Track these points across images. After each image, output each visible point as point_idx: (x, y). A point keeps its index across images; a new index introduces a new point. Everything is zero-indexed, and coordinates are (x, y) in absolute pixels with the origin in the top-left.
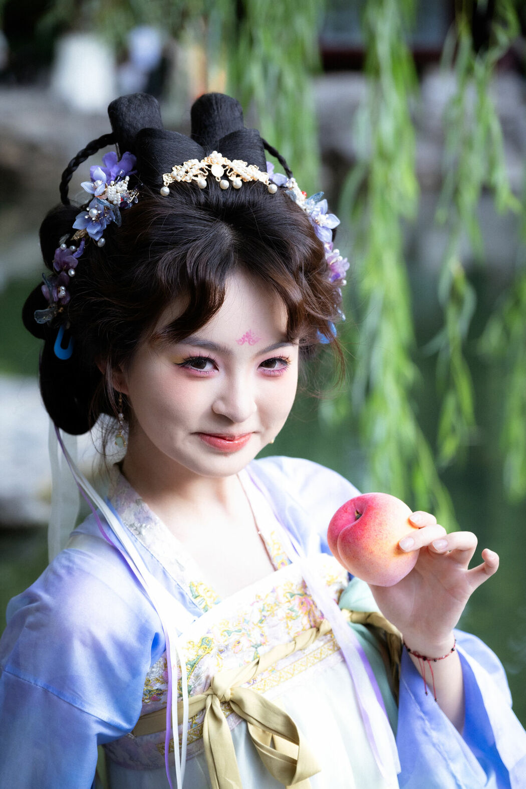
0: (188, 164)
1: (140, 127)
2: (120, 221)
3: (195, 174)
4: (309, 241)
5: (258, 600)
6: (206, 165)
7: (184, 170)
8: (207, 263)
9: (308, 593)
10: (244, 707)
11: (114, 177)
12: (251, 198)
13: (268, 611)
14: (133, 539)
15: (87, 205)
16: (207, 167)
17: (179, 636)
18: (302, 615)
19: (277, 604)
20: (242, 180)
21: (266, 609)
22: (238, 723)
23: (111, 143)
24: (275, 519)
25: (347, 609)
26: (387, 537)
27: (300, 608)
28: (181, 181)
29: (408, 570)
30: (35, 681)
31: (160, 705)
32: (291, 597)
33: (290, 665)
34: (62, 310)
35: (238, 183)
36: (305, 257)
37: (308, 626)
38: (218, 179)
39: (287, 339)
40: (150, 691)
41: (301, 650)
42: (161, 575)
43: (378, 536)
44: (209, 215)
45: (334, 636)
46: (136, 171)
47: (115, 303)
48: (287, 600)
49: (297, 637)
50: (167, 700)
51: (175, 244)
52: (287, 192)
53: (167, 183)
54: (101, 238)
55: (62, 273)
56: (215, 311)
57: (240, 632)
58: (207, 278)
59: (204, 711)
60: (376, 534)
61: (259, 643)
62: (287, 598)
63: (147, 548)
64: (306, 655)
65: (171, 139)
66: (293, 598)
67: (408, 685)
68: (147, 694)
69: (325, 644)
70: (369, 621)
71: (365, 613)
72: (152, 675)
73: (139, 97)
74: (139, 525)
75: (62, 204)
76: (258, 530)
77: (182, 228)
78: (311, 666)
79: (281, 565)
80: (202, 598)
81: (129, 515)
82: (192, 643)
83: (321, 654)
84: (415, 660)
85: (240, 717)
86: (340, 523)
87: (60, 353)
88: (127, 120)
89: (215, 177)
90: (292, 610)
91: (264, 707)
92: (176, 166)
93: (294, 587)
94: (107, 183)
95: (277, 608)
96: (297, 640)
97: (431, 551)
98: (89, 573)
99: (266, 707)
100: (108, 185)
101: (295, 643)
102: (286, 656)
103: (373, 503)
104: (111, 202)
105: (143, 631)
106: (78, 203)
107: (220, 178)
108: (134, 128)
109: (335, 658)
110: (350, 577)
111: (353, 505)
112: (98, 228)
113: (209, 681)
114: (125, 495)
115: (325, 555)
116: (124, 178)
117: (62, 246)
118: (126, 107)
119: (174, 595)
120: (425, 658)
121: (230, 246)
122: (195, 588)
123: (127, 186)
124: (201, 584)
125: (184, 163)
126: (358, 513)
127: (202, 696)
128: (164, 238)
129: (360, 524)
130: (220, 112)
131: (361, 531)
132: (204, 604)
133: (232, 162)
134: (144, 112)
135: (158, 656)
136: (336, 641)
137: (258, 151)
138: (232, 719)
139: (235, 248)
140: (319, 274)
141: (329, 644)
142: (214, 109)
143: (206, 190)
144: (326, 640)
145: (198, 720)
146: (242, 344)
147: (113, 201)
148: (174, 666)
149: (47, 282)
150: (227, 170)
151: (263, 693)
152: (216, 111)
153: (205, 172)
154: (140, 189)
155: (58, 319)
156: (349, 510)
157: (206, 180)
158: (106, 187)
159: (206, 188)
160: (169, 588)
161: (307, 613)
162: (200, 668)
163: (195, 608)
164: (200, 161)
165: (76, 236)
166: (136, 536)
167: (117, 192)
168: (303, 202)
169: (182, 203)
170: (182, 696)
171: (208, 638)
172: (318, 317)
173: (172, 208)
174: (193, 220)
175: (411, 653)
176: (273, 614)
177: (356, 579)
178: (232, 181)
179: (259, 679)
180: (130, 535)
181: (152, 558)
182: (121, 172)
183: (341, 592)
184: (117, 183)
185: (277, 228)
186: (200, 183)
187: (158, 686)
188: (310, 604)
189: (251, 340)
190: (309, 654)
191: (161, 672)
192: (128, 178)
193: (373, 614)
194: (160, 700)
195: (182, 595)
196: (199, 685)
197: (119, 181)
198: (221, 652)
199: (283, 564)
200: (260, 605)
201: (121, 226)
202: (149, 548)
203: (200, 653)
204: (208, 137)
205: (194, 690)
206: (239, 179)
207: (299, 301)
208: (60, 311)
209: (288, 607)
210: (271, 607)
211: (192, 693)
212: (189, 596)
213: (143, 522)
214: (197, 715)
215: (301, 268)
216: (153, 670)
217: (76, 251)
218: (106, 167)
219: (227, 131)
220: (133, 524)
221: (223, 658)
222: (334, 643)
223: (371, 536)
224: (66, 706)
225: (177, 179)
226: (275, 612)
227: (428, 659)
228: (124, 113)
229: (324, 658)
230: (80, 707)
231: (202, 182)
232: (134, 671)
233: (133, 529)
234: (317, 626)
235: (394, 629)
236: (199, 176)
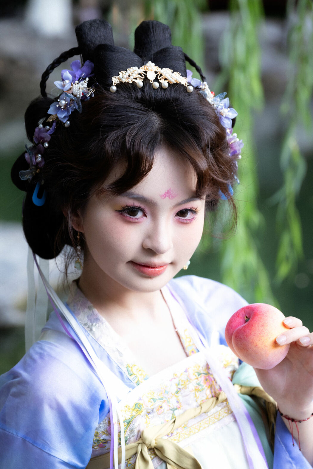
0: (130, 70)
1: (97, 43)
2: (81, 109)
3: (135, 77)
4: (214, 127)
5: (175, 377)
6: (143, 71)
7: (127, 74)
8: (141, 140)
9: (210, 372)
10: (164, 453)
11: (78, 78)
12: (175, 95)
13: (182, 385)
14: (87, 334)
15: (58, 98)
16: (144, 73)
17: (119, 402)
18: (206, 388)
19: (189, 380)
20: (168, 83)
21: (181, 383)
22: (160, 464)
23: (77, 54)
24: (187, 321)
25: (238, 384)
26: (267, 335)
27: (205, 383)
28: (125, 82)
29: (282, 358)
30: (17, 433)
31: (104, 450)
32: (199, 375)
33: (197, 423)
34: (39, 171)
35: (165, 84)
36: (211, 138)
37: (210, 396)
38: (152, 81)
39: (197, 195)
40: (98, 441)
41: (205, 413)
42: (106, 359)
43: (261, 334)
44: (144, 106)
45: (228, 403)
46: (93, 74)
47: (75, 167)
48: (196, 378)
49: (202, 403)
50: (110, 446)
51: (119, 126)
52: (201, 91)
53: (115, 83)
54: (67, 121)
55: (39, 145)
56: (145, 175)
57: (162, 399)
58: (141, 150)
59: (136, 455)
60: (260, 333)
61: (176, 407)
62: (196, 376)
63: (96, 340)
64: (209, 417)
65: (119, 52)
66: (200, 376)
67: (281, 439)
68: (96, 442)
69: (222, 409)
70: (253, 393)
71: (251, 387)
72: (100, 429)
73: (98, 22)
74: (91, 324)
75: (41, 96)
76: (175, 328)
77: (124, 115)
78: (212, 424)
79: (191, 353)
80: (135, 375)
81: (84, 316)
82: (128, 407)
83: (219, 415)
84: (286, 421)
85: (161, 459)
86: (234, 324)
87: (36, 201)
88: (88, 38)
89: (149, 80)
90: (199, 384)
91: (178, 452)
92: (122, 71)
93: (201, 368)
94: (73, 82)
95: (188, 383)
96: (203, 406)
97: (298, 345)
98: (55, 358)
99: (180, 452)
100: (73, 84)
101: (201, 408)
102: (195, 417)
103: (258, 311)
104: (75, 96)
105: (93, 398)
106: (52, 95)
107: (153, 81)
108: (94, 44)
109: (229, 419)
110: (240, 362)
111: (243, 312)
112: (65, 114)
113: (140, 434)
114: (80, 303)
115: (223, 346)
116: (85, 79)
117: (40, 126)
118: (88, 29)
119: (115, 374)
120: (293, 420)
121: (158, 129)
122: (130, 369)
123: (86, 84)
124: (135, 366)
125: (128, 69)
126: (247, 317)
127: (135, 444)
128: (112, 122)
129: (248, 325)
130: (155, 34)
131: (249, 330)
132: (137, 380)
133: (162, 69)
134: (101, 32)
135: (104, 416)
136: (230, 406)
137: (181, 63)
138: (156, 460)
139: (162, 131)
140: (222, 150)
141: (225, 409)
142: (151, 32)
143: (142, 89)
144: (223, 406)
145: (131, 461)
146: (164, 199)
147: (76, 95)
148: (115, 423)
149: (28, 151)
150: (158, 75)
151: (178, 443)
152: (152, 33)
153: (142, 76)
154: (96, 87)
155: (36, 177)
156: (241, 315)
157: (143, 82)
158: (72, 85)
159: (142, 87)
160: (112, 369)
161: (210, 387)
162: (133, 425)
163: (130, 382)
164: (139, 68)
165: (50, 119)
166: (89, 332)
167: (79, 89)
168: (212, 99)
169: (125, 97)
170: (121, 444)
171: (139, 403)
172: (219, 181)
173: (118, 101)
174: (132, 110)
175: (283, 416)
176: (185, 387)
177: (244, 363)
178: (161, 83)
179: (175, 433)
180: (84, 331)
181: (100, 347)
182: (83, 75)
183: (234, 372)
184: (80, 82)
185: (192, 117)
186: (138, 84)
187: (104, 437)
188: (211, 380)
189: (171, 196)
190: (211, 416)
191: (106, 427)
192: (87, 79)
193: (256, 389)
194: (105, 446)
195: (121, 373)
196: (133, 436)
197: (81, 81)
198: (149, 413)
199: (193, 352)
200: (176, 381)
201: (82, 113)
202: (98, 340)
203: (134, 414)
204: (146, 51)
205: (129, 440)
206: (166, 81)
207: (205, 169)
208: (38, 171)
209: (197, 382)
210: (184, 382)
211: (127, 442)
212: (126, 374)
213: (94, 322)
214: (131, 458)
215: (207, 146)
216: (101, 425)
217: (50, 129)
218: (73, 70)
219: (160, 47)
220: (87, 323)
221: (150, 418)
222: (228, 408)
223: (256, 334)
224: (38, 451)
225: (122, 81)
226: (187, 386)
227: (296, 421)
228: (86, 33)
229: (222, 419)
230: (48, 452)
231: (140, 82)
232: (87, 427)
233: (86, 327)
234: (217, 395)
235: (271, 399)
236: (138, 79)
